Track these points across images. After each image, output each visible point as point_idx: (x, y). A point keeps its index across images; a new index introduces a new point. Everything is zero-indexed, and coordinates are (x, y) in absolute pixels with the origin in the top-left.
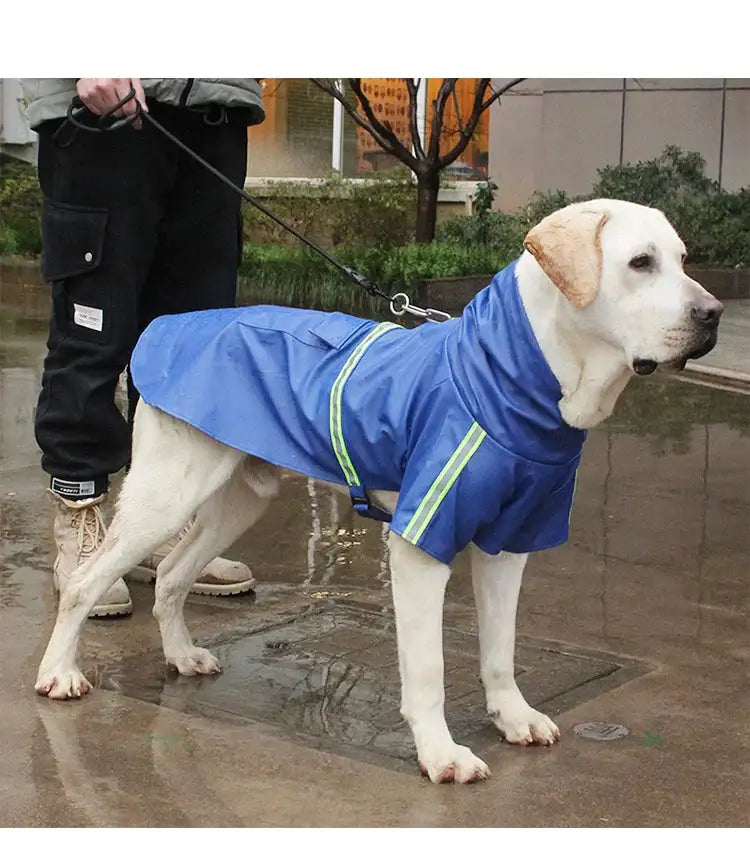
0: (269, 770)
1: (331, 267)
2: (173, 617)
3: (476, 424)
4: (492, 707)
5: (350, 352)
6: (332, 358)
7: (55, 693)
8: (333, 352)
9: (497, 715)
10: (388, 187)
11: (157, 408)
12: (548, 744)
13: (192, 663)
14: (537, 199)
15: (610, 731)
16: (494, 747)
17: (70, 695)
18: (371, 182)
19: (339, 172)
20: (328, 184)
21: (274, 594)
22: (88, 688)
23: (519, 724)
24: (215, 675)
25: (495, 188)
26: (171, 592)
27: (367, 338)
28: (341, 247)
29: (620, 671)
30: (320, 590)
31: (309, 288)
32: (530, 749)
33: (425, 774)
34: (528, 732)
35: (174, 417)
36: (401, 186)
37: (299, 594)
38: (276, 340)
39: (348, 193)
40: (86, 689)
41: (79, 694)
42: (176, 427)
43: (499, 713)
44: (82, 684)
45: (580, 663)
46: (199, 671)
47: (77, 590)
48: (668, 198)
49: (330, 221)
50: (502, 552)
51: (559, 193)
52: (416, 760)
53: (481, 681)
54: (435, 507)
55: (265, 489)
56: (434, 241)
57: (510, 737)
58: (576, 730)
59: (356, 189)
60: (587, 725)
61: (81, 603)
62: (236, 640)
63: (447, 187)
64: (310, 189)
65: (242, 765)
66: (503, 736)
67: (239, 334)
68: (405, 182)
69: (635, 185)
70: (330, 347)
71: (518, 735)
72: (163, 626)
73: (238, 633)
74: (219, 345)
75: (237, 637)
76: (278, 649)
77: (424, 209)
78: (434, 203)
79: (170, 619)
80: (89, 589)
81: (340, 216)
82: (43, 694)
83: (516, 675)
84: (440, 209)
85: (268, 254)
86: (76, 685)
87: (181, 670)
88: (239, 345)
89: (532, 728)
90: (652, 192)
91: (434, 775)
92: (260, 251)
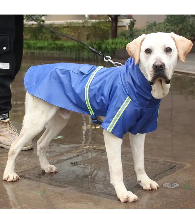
0: (73, 201)
1: (86, 47)
2: (43, 156)
3: (128, 97)
4: (139, 179)
5: (90, 75)
6: (85, 77)
7: (9, 180)
8: (85, 75)
9: (140, 182)
10: (102, 22)
11: (32, 95)
12: (156, 190)
13: (49, 169)
14: (147, 24)
15: (173, 185)
16: (139, 191)
17: (13, 180)
18: (97, 21)
19: (87, 18)
20: (84, 22)
21: (72, 148)
22: (19, 178)
23: (147, 184)
24: (56, 173)
25: (135, 21)
26: (42, 149)
27: (95, 71)
28: (89, 41)
29: (176, 167)
30: (86, 146)
31: (80, 54)
32: (150, 191)
33: (119, 200)
34: (149, 186)
35: (37, 97)
36: (106, 22)
37: (80, 147)
38: (67, 73)
39: (90, 24)
40: (18, 178)
41: (16, 180)
42: (38, 100)
43: (141, 181)
44: (17, 177)
45: (164, 165)
46: (51, 171)
47: (13, 149)
48: (187, 22)
49: (85, 33)
50: (138, 133)
51: (154, 22)
52: (116, 196)
53: (135, 172)
54: (116, 122)
55: (66, 117)
56: (117, 38)
57: (144, 188)
58: (164, 185)
59: (93, 23)
60: (167, 184)
61: (14, 153)
62: (62, 162)
63: (120, 21)
64: (79, 23)
65: (65, 199)
66: (142, 188)
67: (56, 72)
68: (107, 20)
69: (177, 19)
70: (84, 74)
71: (147, 187)
72: (40, 159)
73: (62, 160)
74: (50, 75)
75: (63, 161)
76: (74, 164)
77: (114, 28)
78: (116, 26)
79: (42, 156)
80: (16, 149)
81: (88, 32)
82: (6, 181)
83: (145, 169)
84: (118, 28)
85: (67, 44)
86: (15, 177)
87: (46, 171)
88: (56, 75)
89: (151, 185)
90: (182, 21)
91: (122, 200)
92: (65, 43)
